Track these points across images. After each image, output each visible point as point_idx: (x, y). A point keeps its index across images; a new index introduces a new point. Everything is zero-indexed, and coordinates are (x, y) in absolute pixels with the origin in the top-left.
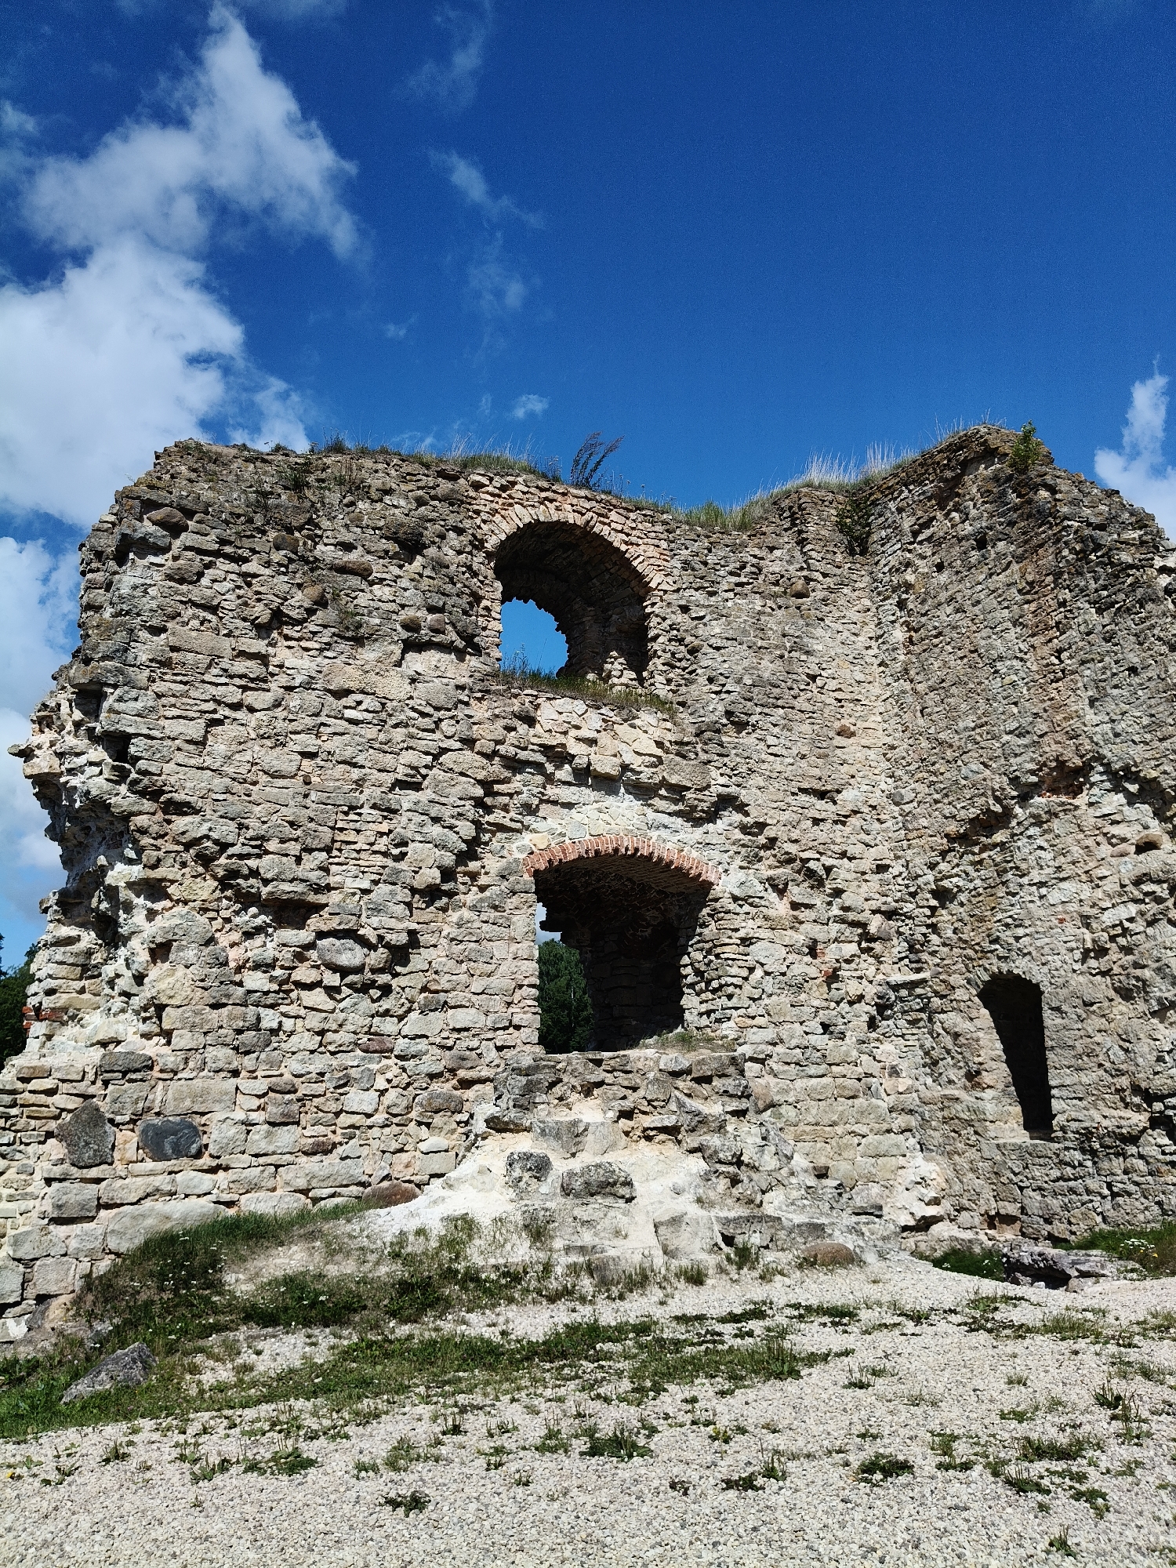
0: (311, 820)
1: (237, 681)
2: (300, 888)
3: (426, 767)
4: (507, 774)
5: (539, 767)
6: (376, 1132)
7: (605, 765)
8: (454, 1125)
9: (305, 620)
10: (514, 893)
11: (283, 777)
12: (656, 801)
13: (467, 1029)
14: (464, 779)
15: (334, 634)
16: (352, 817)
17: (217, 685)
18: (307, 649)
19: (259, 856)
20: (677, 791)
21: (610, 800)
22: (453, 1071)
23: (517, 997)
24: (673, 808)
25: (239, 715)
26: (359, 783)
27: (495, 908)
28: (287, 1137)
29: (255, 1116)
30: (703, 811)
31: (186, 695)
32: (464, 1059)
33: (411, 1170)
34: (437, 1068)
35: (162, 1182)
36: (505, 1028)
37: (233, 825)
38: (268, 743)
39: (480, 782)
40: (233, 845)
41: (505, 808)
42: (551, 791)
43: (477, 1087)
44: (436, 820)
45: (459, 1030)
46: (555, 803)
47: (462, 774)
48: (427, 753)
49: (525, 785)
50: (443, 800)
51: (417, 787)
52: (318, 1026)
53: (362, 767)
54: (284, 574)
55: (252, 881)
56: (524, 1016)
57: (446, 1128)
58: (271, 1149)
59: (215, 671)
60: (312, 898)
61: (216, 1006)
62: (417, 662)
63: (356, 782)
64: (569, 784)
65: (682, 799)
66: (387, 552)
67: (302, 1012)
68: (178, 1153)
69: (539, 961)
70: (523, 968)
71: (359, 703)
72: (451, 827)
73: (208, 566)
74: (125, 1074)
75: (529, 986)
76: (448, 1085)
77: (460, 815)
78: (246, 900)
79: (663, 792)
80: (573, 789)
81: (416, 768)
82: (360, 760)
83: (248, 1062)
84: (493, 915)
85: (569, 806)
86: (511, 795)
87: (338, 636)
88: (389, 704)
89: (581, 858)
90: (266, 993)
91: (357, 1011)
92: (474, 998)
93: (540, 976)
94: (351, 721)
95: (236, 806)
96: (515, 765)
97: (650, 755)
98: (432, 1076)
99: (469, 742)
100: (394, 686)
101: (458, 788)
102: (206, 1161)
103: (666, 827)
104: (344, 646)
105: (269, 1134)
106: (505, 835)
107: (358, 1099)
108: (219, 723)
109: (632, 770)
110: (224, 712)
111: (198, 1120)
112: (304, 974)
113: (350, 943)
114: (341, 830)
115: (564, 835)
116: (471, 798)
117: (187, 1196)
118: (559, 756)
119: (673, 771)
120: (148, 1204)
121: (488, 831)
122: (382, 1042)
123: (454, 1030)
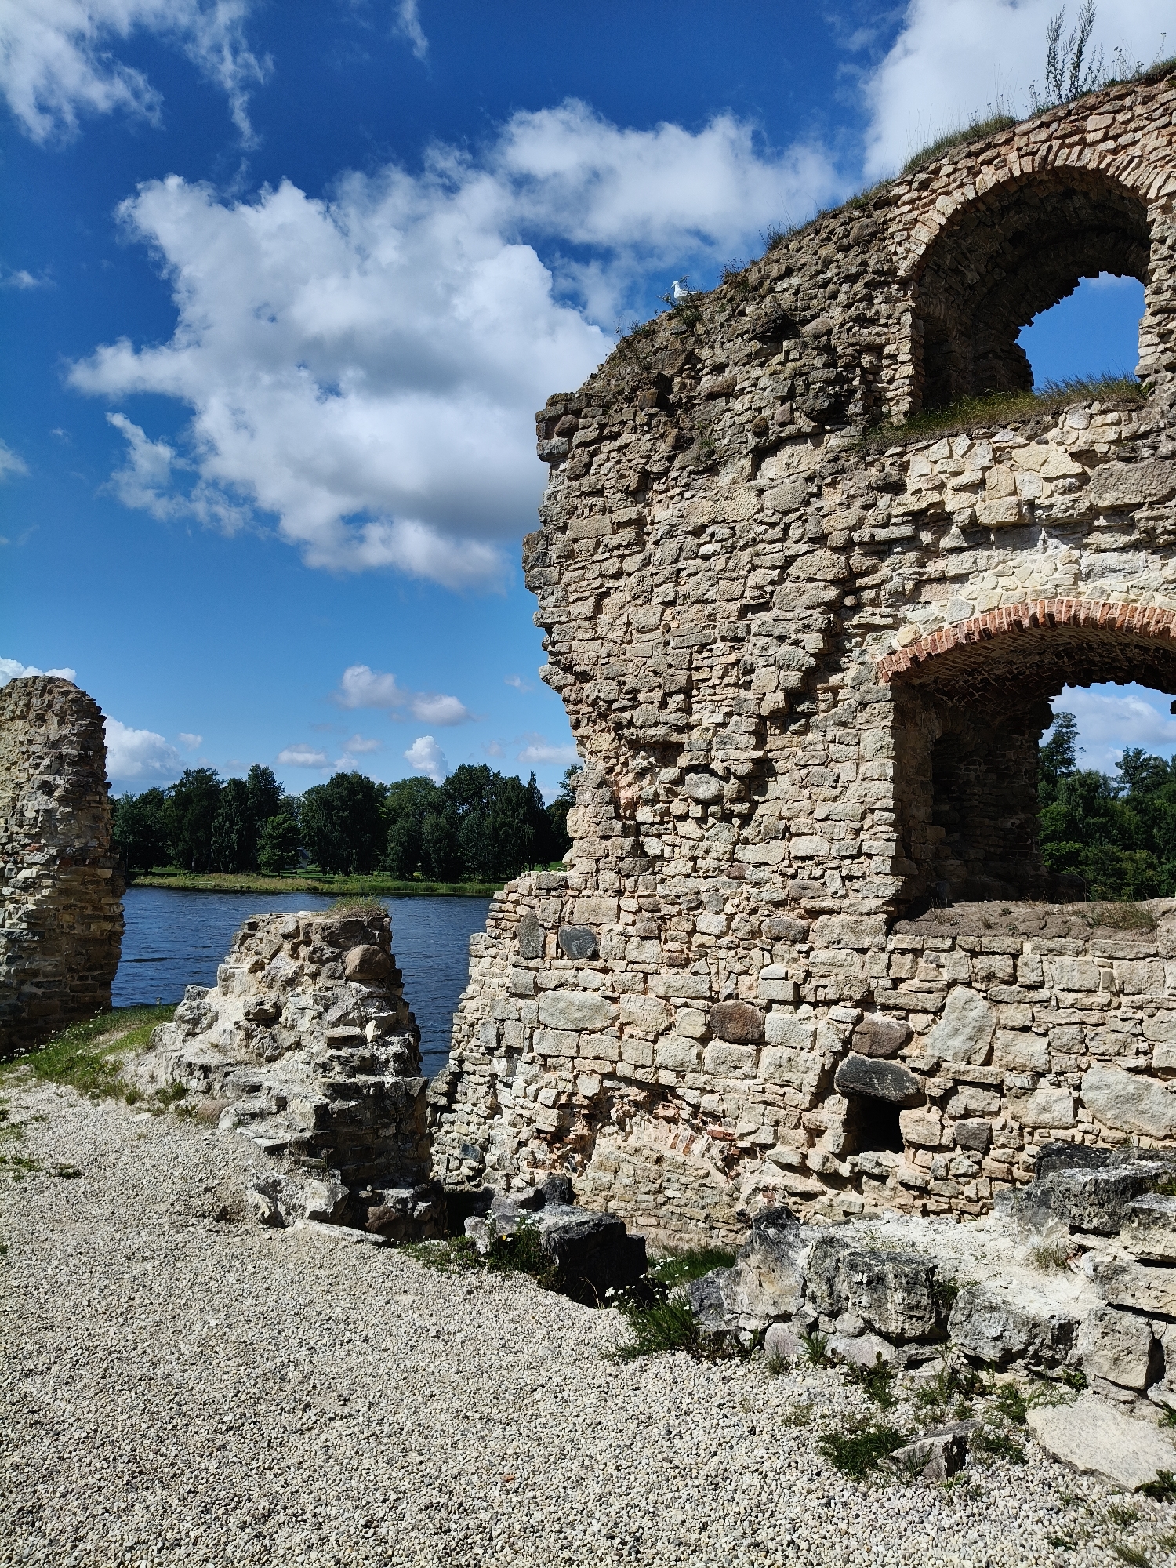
0: (671, 666)
1: (616, 552)
2: (662, 730)
3: (772, 583)
4: (869, 562)
5: (911, 542)
6: (723, 953)
7: (996, 510)
8: (796, 955)
9: (667, 470)
10: (866, 705)
11: (650, 630)
12: (1095, 539)
13: (811, 858)
14: (813, 584)
15: (691, 473)
16: (705, 654)
17: (603, 561)
18: (672, 498)
19: (633, 707)
20: (1121, 517)
21: (1024, 556)
22: (797, 900)
23: (867, 823)
24: (1123, 539)
25: (621, 582)
26: (712, 618)
27: (844, 725)
28: (652, 949)
29: (630, 930)
30: (1166, 532)
31: (582, 579)
32: (804, 888)
33: (753, 993)
34: (780, 896)
35: (569, 975)
36: (852, 857)
37: (614, 684)
38: (639, 602)
39: (833, 582)
40: (615, 701)
41: (875, 603)
42: (934, 567)
43: (823, 918)
44: (781, 639)
45: (804, 859)
46: (942, 579)
47: (810, 580)
48: (774, 568)
49: (896, 570)
50: (789, 615)
51: (765, 607)
52: (689, 853)
53: (713, 601)
54: (647, 432)
55: (633, 730)
56: (876, 843)
57: (787, 956)
58: (641, 958)
59: (601, 549)
60: (675, 738)
61: (605, 838)
62: (772, 467)
63: (708, 618)
64: (960, 550)
65: (1132, 525)
66: (749, 355)
67: (678, 841)
68: (581, 954)
69: (893, 780)
70: (873, 790)
71: (712, 535)
72: (796, 643)
73: (595, 453)
74: (549, 890)
75: (881, 809)
76: (793, 914)
77: (808, 626)
78: (636, 745)
79: (1102, 522)
80: (967, 554)
81: (762, 588)
82: (710, 595)
83: (629, 884)
84: (840, 732)
85: (961, 578)
86: (878, 586)
87: (694, 473)
88: (738, 527)
89: (958, 646)
90: (652, 824)
91: (721, 838)
92: (817, 825)
93: (895, 798)
94: (705, 558)
95: (616, 665)
96: (880, 549)
97: (1065, 476)
98: (777, 904)
99: (820, 540)
100: (743, 505)
101: (806, 596)
102: (599, 964)
103: (1115, 570)
104: (701, 481)
105: (639, 945)
106: (874, 635)
107: (709, 922)
108: (607, 594)
109: (1040, 507)
110: (609, 583)
111: (594, 929)
112: (677, 807)
113: (705, 776)
114: (697, 669)
115: (943, 620)
116: (819, 605)
117: (585, 989)
118: (935, 519)
119: (1104, 488)
120: (561, 991)
121: (856, 635)
122: (741, 868)
123: (797, 858)
